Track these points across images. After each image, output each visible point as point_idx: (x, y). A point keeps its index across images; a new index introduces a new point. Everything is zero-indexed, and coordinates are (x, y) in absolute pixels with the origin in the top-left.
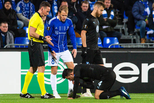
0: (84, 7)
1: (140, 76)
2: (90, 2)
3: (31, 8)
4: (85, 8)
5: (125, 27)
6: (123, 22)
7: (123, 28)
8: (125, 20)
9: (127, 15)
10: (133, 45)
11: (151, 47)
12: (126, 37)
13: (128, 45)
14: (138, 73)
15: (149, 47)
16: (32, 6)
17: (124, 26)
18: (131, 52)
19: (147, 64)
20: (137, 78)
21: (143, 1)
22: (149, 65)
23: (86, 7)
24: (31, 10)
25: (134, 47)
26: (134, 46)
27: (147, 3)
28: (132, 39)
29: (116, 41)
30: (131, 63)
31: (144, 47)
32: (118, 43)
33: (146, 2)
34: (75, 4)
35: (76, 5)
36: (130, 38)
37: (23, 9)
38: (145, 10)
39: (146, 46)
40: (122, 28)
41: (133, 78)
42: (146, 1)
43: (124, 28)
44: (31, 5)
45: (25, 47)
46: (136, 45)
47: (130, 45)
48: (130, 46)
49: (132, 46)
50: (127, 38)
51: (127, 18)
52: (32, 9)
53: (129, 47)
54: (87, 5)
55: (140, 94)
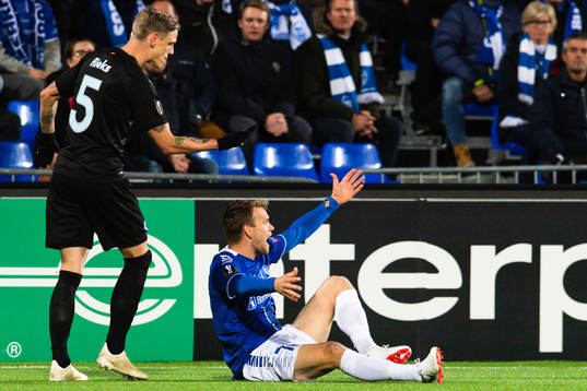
0: (251, 20)
1: (463, 293)
2: (271, 6)
3: (38, 21)
4: (256, 24)
5: (405, 104)
6: (399, 82)
7: (396, 108)
8: (406, 77)
9: (412, 59)
10: (437, 173)
11: (505, 181)
12: (410, 143)
13: (417, 173)
14: (457, 283)
15: (498, 180)
16: (39, 12)
17: (401, 99)
18: (429, 200)
19: (492, 248)
20: (451, 302)
21: (484, 5)
22: (497, 252)
23: (260, 21)
24: (36, 26)
25: (440, 182)
26: (441, 179)
27: (500, 13)
28: (434, 150)
29: (371, 157)
30: (430, 242)
31: (479, 181)
32: (378, 166)
33: (496, 8)
34: (212, 9)
35: (214, 12)
36: (424, 148)
37: (13, 23)
38: (486, 41)
39: (489, 177)
40: (393, 106)
41: (436, 300)
42: (493, 4)
43: (401, 107)
44: (37, 11)
45: (13, 179)
46: (448, 173)
47: (425, 173)
48: (426, 177)
49: (434, 177)
50: (414, 145)
51: (414, 66)
52: (40, 25)
53: (421, 182)
54: (264, 15)
55: (465, 363)
